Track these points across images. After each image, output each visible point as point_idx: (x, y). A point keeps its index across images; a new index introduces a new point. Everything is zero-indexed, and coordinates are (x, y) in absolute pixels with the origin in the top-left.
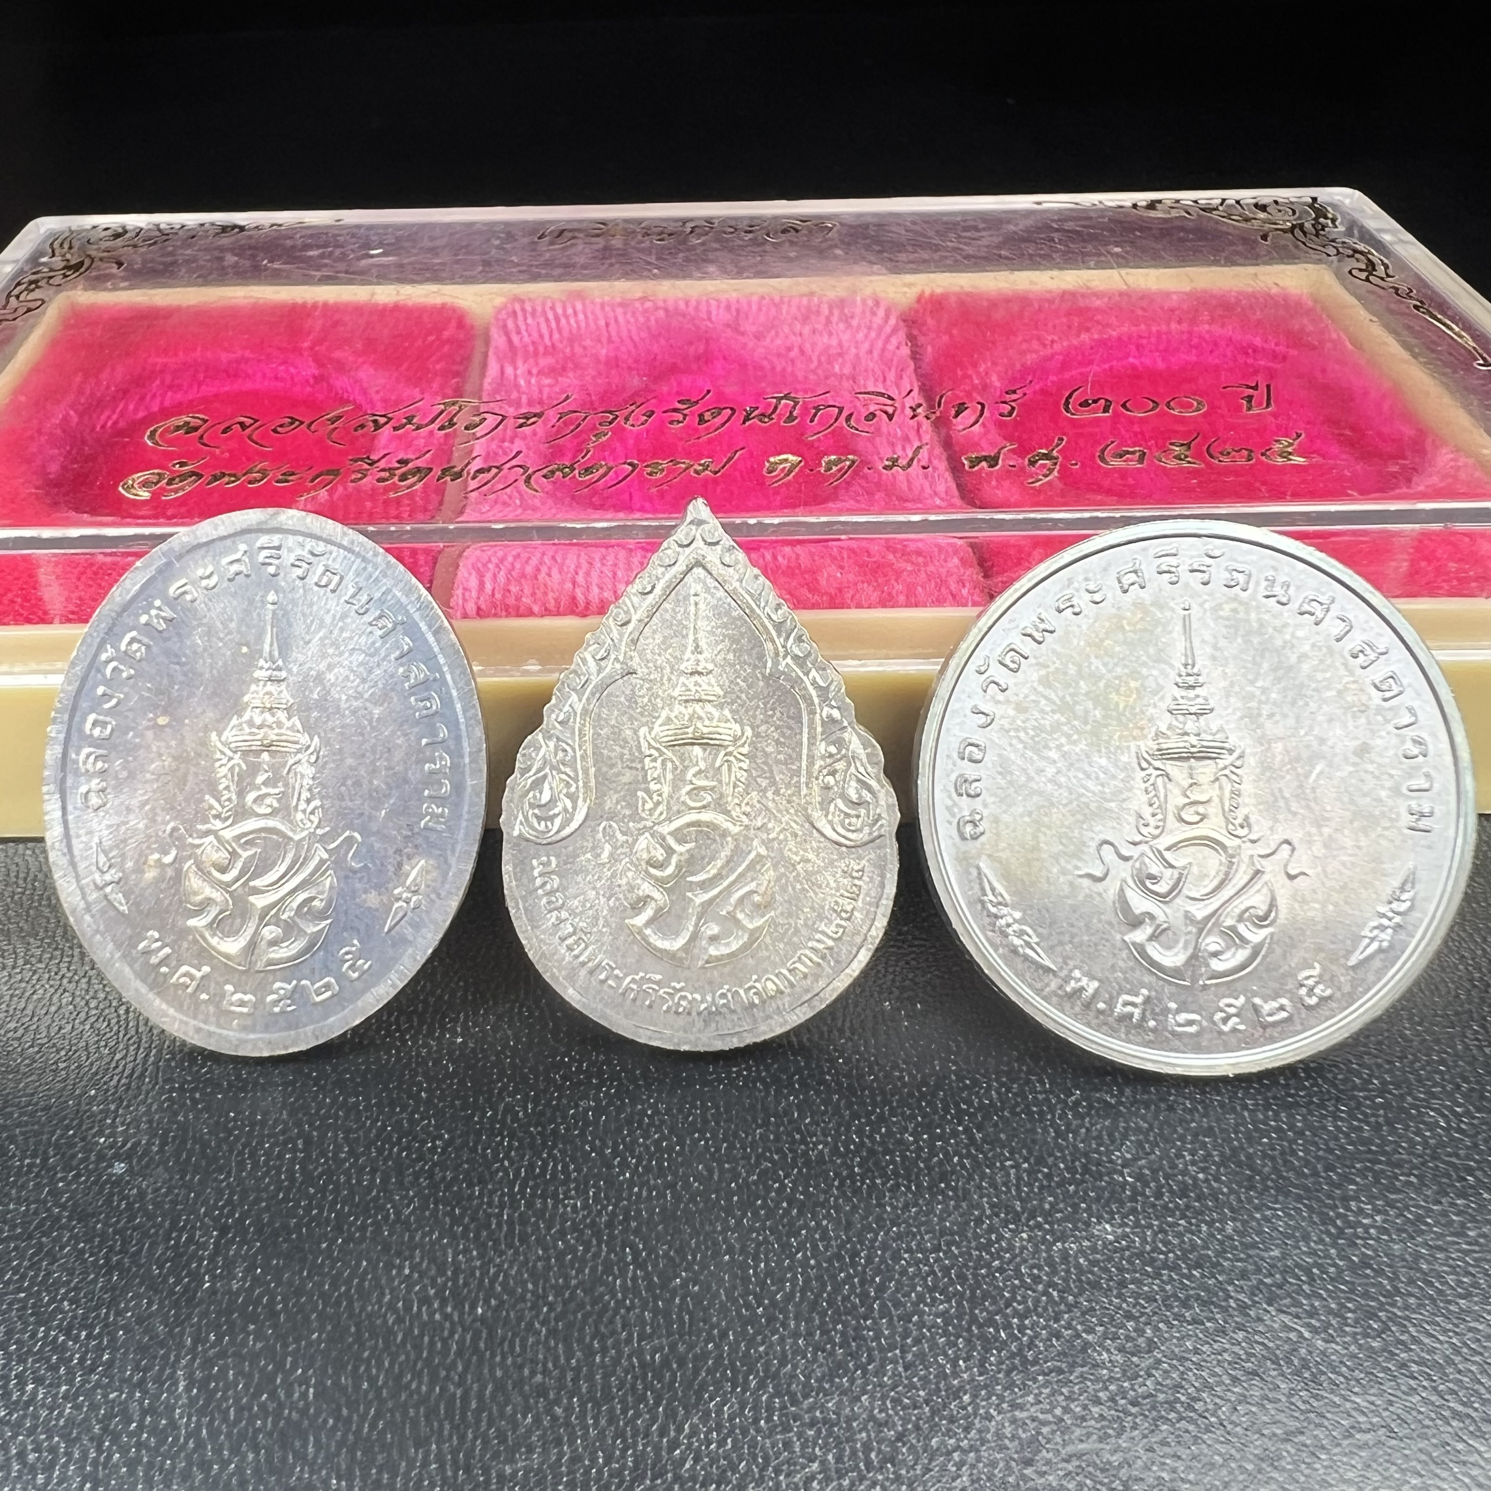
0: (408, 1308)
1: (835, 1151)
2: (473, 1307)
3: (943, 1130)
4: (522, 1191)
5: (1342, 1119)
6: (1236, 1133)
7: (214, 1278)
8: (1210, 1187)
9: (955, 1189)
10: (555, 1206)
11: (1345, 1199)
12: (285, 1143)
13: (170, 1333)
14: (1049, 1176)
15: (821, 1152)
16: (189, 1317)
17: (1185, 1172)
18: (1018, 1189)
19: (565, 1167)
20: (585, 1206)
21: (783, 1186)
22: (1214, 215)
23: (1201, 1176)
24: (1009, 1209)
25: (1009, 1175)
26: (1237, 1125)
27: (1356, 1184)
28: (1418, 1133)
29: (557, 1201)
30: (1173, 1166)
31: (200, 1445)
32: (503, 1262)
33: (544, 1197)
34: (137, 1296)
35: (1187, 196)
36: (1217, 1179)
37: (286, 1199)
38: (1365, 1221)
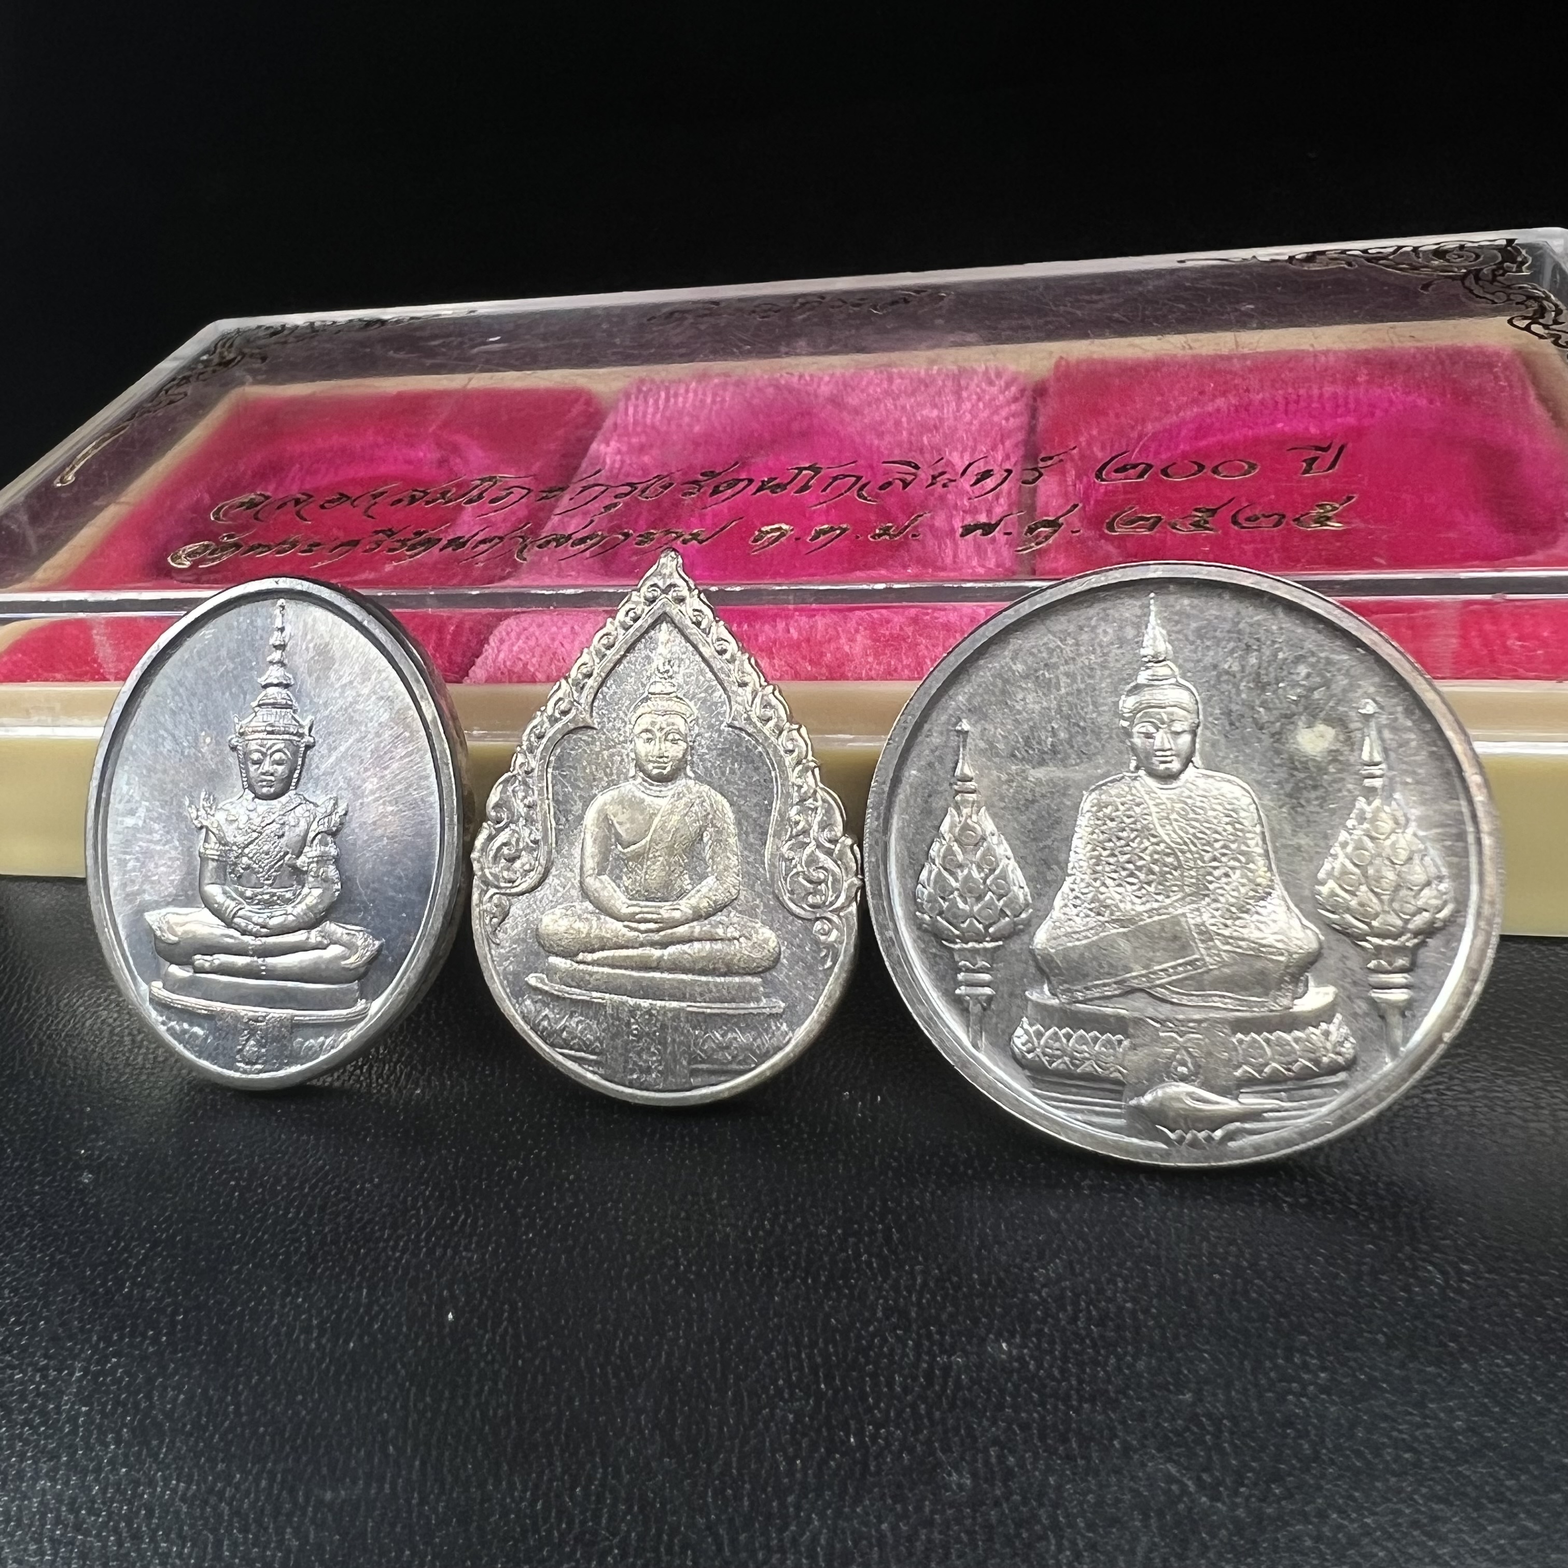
0: (289, 1334)
1: (742, 1236)
2: (346, 1342)
3: (861, 1227)
4: (428, 1240)
5: (1316, 1263)
6: (1186, 1264)
7: (134, 1284)
8: (1134, 1318)
9: (851, 1288)
10: (453, 1258)
12: (234, 1170)
13: (82, 1329)
15: (728, 1235)
16: (101, 1316)
17: (1111, 1299)
18: (920, 1295)
19: (475, 1222)
20: (482, 1260)
21: (677, 1265)
23: (1129, 1305)
24: (904, 1314)
25: (915, 1280)
26: (1190, 1256)
27: (1309, 1334)
28: (1407, 1288)
29: (456, 1252)
30: (1100, 1291)
31: (74, 1432)
32: (386, 1303)
33: (445, 1248)
34: (66, 1292)
36: (1146, 1311)
37: (218, 1222)
38: (1306, 1376)
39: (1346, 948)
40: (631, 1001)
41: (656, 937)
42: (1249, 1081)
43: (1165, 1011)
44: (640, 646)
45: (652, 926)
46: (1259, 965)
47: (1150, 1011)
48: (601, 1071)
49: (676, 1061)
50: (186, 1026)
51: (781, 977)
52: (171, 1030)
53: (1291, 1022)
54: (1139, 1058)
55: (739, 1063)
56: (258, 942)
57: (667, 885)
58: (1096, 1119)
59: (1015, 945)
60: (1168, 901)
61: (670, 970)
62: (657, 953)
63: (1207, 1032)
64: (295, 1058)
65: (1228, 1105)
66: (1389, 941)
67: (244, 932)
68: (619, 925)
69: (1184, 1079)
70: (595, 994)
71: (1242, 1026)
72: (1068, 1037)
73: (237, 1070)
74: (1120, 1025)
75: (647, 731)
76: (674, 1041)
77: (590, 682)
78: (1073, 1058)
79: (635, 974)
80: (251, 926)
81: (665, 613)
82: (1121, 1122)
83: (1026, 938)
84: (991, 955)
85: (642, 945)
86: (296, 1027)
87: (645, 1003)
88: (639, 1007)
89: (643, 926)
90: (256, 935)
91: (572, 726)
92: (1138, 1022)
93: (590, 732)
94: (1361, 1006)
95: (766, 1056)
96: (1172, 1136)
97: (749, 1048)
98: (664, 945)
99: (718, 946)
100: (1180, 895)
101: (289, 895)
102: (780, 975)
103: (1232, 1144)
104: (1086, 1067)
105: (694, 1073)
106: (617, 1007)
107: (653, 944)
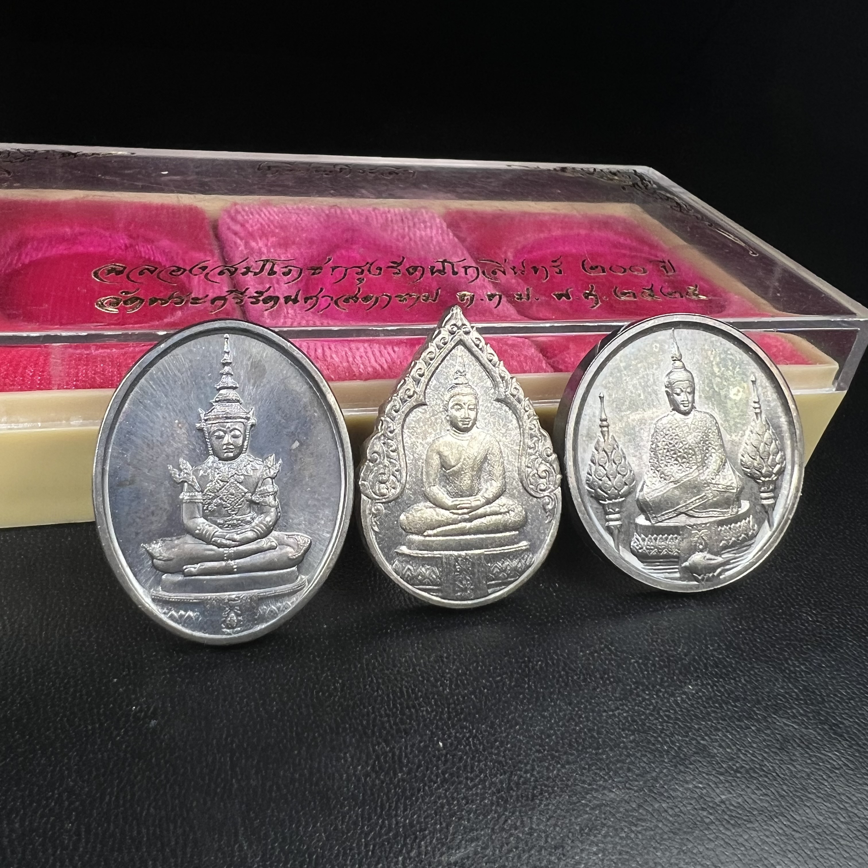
0: (359, 780)
1: (547, 664)
3: (595, 647)
4: (395, 706)
6: (727, 633)
8: (726, 661)
9: (613, 677)
10: (417, 712)
11: (786, 660)
12: (248, 696)
14: (654, 665)
15: (541, 666)
17: (713, 656)
18: (642, 673)
20: (433, 710)
22: (595, 176)
23: (721, 656)
25: (635, 666)
28: (802, 624)
29: (416, 709)
33: (408, 708)
35: (579, 166)
36: (728, 657)
39: (752, 483)
40: (456, 553)
41: (467, 516)
42: (725, 547)
43: (692, 521)
44: (448, 358)
45: (466, 511)
46: (726, 495)
47: (688, 522)
48: (440, 594)
49: (480, 582)
50: (182, 612)
51: (528, 529)
52: (172, 617)
53: (737, 519)
54: (684, 544)
55: (511, 577)
56: (232, 550)
57: (472, 487)
58: (667, 575)
59: (629, 499)
60: (691, 470)
61: (475, 534)
62: (468, 525)
63: (709, 528)
64: (262, 619)
65: (719, 559)
66: (767, 479)
67: (220, 546)
68: (447, 513)
69: (701, 551)
70: (435, 552)
71: (721, 523)
72: (656, 539)
73: (223, 633)
74: (675, 530)
75: (457, 404)
76: (478, 571)
77: (423, 379)
78: (658, 549)
79: (457, 538)
80: (224, 541)
81: (461, 340)
82: (678, 575)
83: (633, 495)
84: (620, 505)
85: (460, 522)
86: (262, 600)
87: (463, 553)
88: (460, 556)
89: (460, 511)
90: (229, 547)
91: (415, 404)
92: (683, 528)
93: (424, 407)
94: (758, 508)
95: (524, 572)
96: (700, 578)
97: (515, 569)
98: (470, 520)
99: (500, 517)
100: (696, 467)
101: (249, 519)
102: (528, 528)
103: (721, 577)
104: (664, 552)
105: (490, 586)
106: (448, 557)
107: (465, 520)
